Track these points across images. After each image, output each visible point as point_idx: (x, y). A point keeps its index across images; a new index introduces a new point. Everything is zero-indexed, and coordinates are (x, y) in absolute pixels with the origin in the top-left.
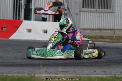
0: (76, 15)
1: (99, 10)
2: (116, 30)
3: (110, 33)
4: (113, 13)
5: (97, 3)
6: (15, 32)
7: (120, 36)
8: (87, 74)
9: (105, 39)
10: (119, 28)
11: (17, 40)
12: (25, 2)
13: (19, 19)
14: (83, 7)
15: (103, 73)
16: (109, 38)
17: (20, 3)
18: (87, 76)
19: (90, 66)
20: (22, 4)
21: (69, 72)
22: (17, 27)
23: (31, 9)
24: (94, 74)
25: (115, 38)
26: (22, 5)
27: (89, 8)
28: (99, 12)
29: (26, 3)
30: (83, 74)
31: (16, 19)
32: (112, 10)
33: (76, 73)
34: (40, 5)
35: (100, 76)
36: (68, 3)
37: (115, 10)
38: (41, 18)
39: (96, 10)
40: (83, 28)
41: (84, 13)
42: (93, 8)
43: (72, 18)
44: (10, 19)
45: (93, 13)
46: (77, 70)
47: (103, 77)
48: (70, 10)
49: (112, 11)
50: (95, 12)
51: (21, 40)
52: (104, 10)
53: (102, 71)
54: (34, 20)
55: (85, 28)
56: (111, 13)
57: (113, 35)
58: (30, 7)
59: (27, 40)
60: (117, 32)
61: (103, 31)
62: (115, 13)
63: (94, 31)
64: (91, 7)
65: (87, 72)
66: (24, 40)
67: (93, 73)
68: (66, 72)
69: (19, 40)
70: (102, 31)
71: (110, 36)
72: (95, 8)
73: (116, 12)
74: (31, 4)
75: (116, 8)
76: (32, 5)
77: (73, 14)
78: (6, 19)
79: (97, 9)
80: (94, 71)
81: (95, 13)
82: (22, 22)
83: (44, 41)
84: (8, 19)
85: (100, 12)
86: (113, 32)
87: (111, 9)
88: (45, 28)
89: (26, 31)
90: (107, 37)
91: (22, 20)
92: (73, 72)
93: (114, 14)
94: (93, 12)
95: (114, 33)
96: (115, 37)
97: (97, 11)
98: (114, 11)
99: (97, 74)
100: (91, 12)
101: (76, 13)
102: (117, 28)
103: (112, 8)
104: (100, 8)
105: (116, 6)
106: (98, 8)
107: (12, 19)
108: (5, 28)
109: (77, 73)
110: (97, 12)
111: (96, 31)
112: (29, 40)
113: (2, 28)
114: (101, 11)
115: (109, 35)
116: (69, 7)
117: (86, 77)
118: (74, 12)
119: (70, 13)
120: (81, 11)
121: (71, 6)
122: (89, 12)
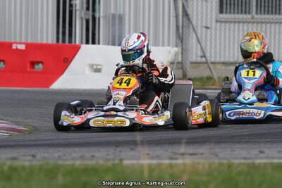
0: (204, 29)
1: (259, 16)
5: (254, 3)
6: (62, 74)
11: (69, 90)
13: (70, 41)
14: (221, 12)
17: (71, 6)
20: (77, 8)
22: (67, 62)
26: (76, 10)
27: (234, 13)
28: (258, 22)
31: (64, 41)
39: (253, 18)
40: (222, 60)
41: (223, 24)
42: (245, 13)
43: (197, 36)
44: (50, 42)
45: (246, 24)
48: (190, 17)
50: (250, 22)
51: (78, 90)
52: (268, 16)
54: (103, 44)
55: (227, 60)
59: (92, 90)
64: (240, 12)
66: (85, 90)
69: (72, 90)
72: (249, 13)
76: (99, 9)
77: (197, 26)
78: (39, 42)
79: (255, 16)
80: (260, 152)
81: (250, 24)
82: (78, 48)
84: (45, 42)
85: (262, 23)
89: (87, 71)
91: (78, 43)
94: (244, 22)
97: (255, 20)
100: (239, 22)
101: (204, 25)
104: (261, 13)
106: (257, 13)
107: (55, 42)
108: (38, 63)
110: (254, 22)
112: (96, 90)
113: (33, 64)
114: (264, 19)
116: (188, 10)
118: (199, 22)
119: (191, 26)
120: (217, 21)
121: (193, 8)
122: (235, 22)
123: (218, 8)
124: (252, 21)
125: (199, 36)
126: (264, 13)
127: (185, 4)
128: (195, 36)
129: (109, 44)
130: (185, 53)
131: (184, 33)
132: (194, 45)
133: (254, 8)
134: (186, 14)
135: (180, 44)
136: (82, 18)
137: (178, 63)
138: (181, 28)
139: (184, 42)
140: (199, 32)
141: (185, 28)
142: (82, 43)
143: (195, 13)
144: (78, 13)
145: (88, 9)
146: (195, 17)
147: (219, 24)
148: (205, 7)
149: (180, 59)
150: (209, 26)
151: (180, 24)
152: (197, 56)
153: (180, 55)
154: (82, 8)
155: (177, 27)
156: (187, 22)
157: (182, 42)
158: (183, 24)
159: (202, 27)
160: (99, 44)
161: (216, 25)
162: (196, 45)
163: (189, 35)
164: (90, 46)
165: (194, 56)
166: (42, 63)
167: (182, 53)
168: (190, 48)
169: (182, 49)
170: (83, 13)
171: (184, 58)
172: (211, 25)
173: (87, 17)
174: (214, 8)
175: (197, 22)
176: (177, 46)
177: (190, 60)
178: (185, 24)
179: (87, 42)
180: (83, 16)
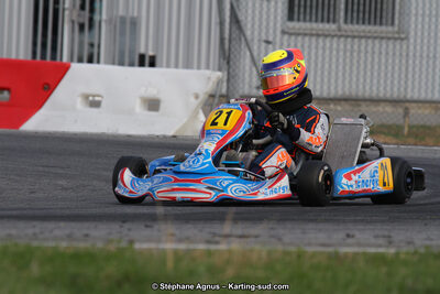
0: (264, 45)
1: (350, 26)
2: (414, 105)
3: (389, 114)
4: (402, 39)
5: (343, 6)
6: (40, 107)
7: (428, 124)
8: (323, 245)
9: (372, 133)
10: (423, 97)
11: (50, 133)
13: (54, 57)
14: (291, 18)
15: (381, 241)
16: (386, 131)
17: (57, 2)
18: (323, 249)
19: (328, 221)
20: (67, 6)
21: (255, 237)
22: (48, 89)
23: (99, 24)
25: (409, 132)
26: (64, 10)
27: (311, 20)
28: (347, 37)
31: (43, 56)
33: (280, 239)
35: (372, 250)
39: (340, 30)
41: (293, 38)
42: (328, 21)
44: (22, 57)
45: (329, 39)
46: (282, 231)
49: (399, 32)
50: (335, 36)
51: (64, 133)
52: (363, 27)
53: (376, 237)
54: (106, 63)
56: (395, 39)
57: (402, 122)
59: (85, 134)
61: (364, 108)
62: (407, 38)
63: (332, 106)
64: (320, 19)
65: (322, 237)
66: (75, 134)
67: (344, 240)
69: (56, 133)
71: (390, 123)
72: (334, 22)
77: (253, 40)
78: (4, 56)
79: (343, 27)
80: (348, 236)
81: (335, 40)
83: (149, 137)
84: (13, 57)
85: (354, 37)
86: (401, 110)
87: (393, 24)
88: (152, 93)
89: (79, 104)
90: (380, 127)
91: (65, 59)
92: (272, 237)
93: (405, 42)
94: (326, 36)
95: (406, 114)
96: (409, 126)
97: (342, 33)
98: (404, 32)
99: (359, 245)
100: (318, 36)
101: (264, 38)
102: (416, 96)
103: (396, 22)
104: (352, 22)
106: (346, 22)
107: (29, 58)
108: (3, 89)
109: (286, 240)
110: (341, 36)
111: (339, 108)
112: (92, 134)
114: (357, 31)
116: (241, 17)
117: (321, 253)
118: (256, 33)
119: (243, 39)
120: (283, 32)
121: (247, 11)
122: (312, 35)
123: (286, 11)
124: (339, 33)
125: (255, 54)
126: (358, 23)
127: (235, 5)
128: (248, 53)
129: (113, 63)
130: (232, 80)
131: (233, 49)
132: (247, 68)
133: (342, 14)
134: (235, 20)
135: (225, 66)
136: (73, 22)
137: (222, 96)
138: (227, 42)
139: (231, 63)
140: (255, 47)
141: (233, 43)
142: (72, 60)
143: (249, 18)
144: (67, 13)
145: (82, 7)
146: (249, 26)
147: (286, 37)
148: (265, 9)
149: (224, 91)
150: (271, 39)
151: (227, 36)
152: (250, 86)
153: (225, 84)
154: (74, 6)
155: (222, 40)
156: (237, 32)
157: (228, 63)
158: (230, 35)
159: (259, 40)
160: (98, 62)
161: (281, 39)
162: (251, 69)
163: (239, 53)
164: (85, 66)
165: (247, 86)
166: (8, 89)
167: (228, 80)
168: (241, 75)
169: (229, 73)
170: (75, 13)
171: (231, 88)
172: (274, 38)
173: (81, 20)
174: (279, 11)
175: (253, 33)
176: (220, 70)
177: (241, 92)
178: (234, 36)
179: (80, 60)
180: (75, 17)
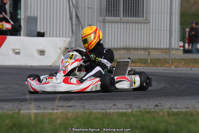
1: (125, 18)
2: (152, 50)
3: (142, 54)
4: (147, 23)
7: (158, 58)
8: (102, 109)
9: (135, 62)
10: (156, 47)
12: (11, 8)
15: (126, 107)
16: (141, 61)
18: (101, 111)
19: (109, 99)
21: (74, 106)
23: (20, 19)
24: (112, 109)
25: (150, 62)
27: (109, 16)
28: (124, 22)
29: (12, 11)
30: (96, 109)
32: (144, 19)
33: (84, 107)
34: (34, 13)
35: (121, 111)
36: (77, 8)
37: (150, 17)
38: (36, 34)
39: (121, 20)
42: (116, 16)
45: (116, 24)
46: (87, 104)
47: (126, 112)
48: (80, 18)
49: (146, 20)
50: (119, 22)
51: (4, 66)
53: (126, 105)
54: (24, 36)
56: (144, 23)
57: (147, 57)
58: (19, 17)
59: (13, 66)
60: (153, 53)
61: (132, 52)
62: (149, 23)
63: (119, 52)
64: (112, 15)
65: (103, 106)
66: (8, 66)
67: (112, 107)
68: (70, 107)
70: (130, 51)
71: (142, 58)
72: (119, 16)
73: (151, 20)
74: (19, 12)
75: (151, 14)
76: (21, 13)
80: (114, 105)
81: (119, 24)
82: (6, 38)
83: (40, 66)
85: (127, 22)
86: (147, 53)
87: (143, 17)
88: (42, 48)
89: (11, 53)
90: (138, 60)
92: (81, 106)
93: (148, 25)
94: (115, 22)
95: (149, 54)
96: (150, 59)
97: (122, 21)
98: (147, 20)
99: (117, 109)
100: (112, 22)
102: (154, 46)
103: (145, 16)
104: (126, 16)
105: (151, 12)
106: (123, 16)
109: (87, 107)
110: (121, 22)
111: (121, 52)
112: (16, 66)
114: (128, 20)
115: (140, 58)
116: (79, 15)
117: (99, 112)
118: (86, 22)
119: (80, 24)
120: (97, 21)
122: (109, 22)
126: (128, 17)
133: (122, 14)
134: (77, 17)
141: (76, 26)
156: (78, 22)
160: (20, 35)
161: (97, 23)
